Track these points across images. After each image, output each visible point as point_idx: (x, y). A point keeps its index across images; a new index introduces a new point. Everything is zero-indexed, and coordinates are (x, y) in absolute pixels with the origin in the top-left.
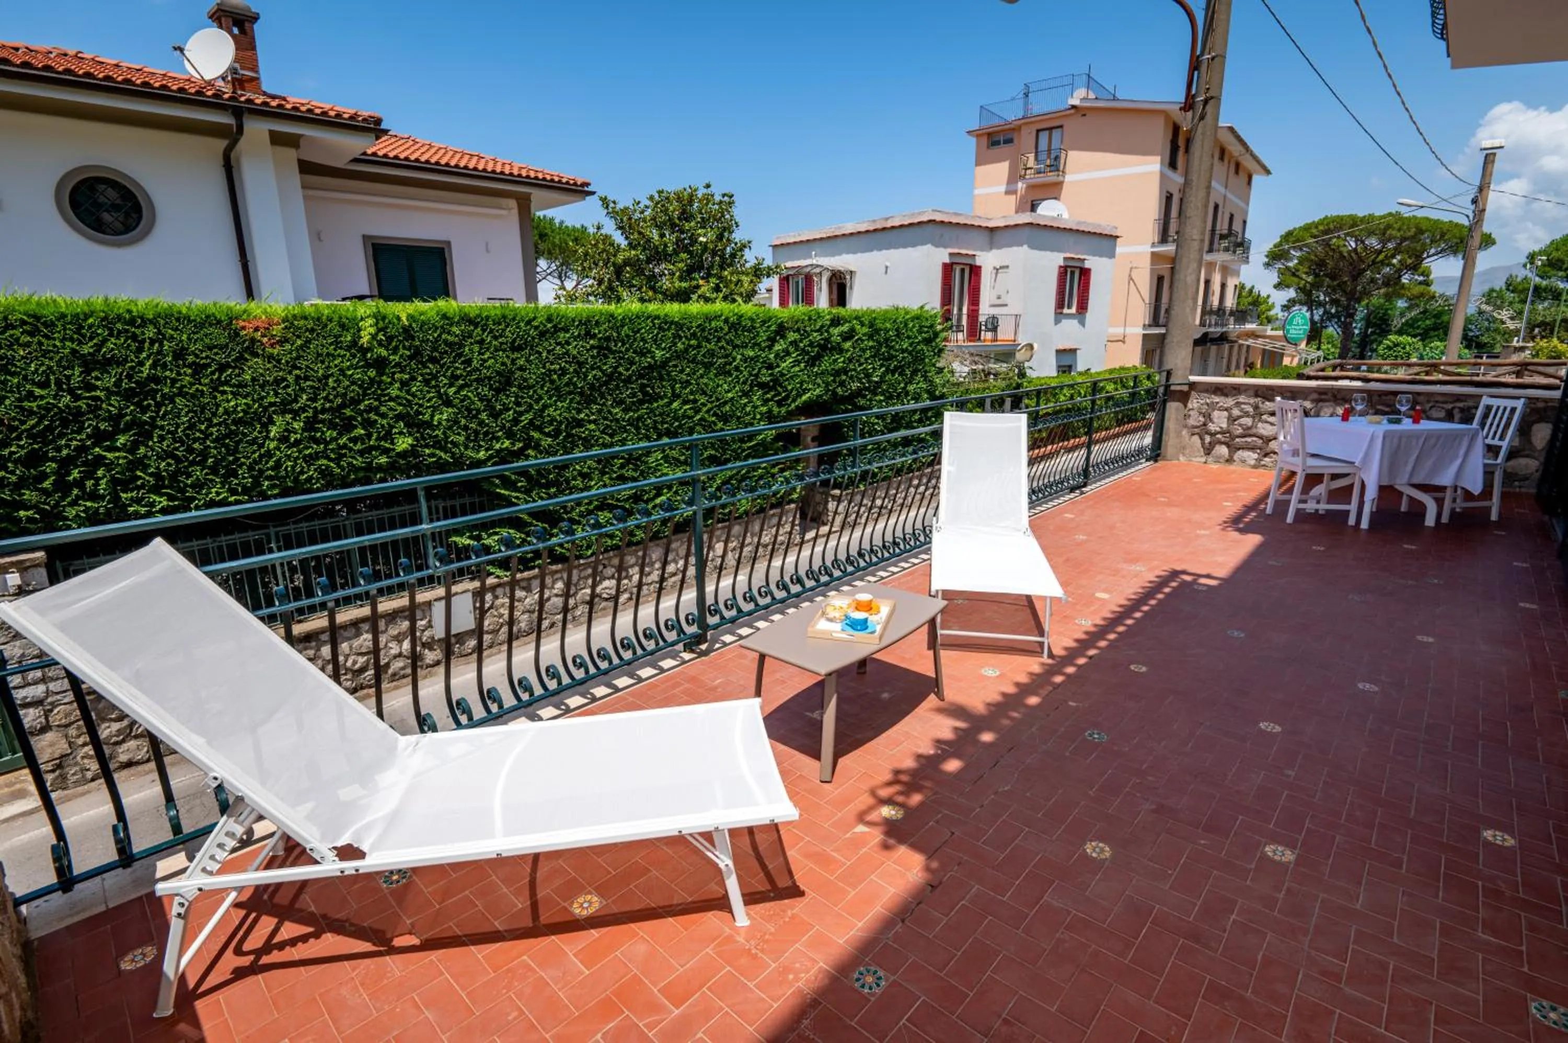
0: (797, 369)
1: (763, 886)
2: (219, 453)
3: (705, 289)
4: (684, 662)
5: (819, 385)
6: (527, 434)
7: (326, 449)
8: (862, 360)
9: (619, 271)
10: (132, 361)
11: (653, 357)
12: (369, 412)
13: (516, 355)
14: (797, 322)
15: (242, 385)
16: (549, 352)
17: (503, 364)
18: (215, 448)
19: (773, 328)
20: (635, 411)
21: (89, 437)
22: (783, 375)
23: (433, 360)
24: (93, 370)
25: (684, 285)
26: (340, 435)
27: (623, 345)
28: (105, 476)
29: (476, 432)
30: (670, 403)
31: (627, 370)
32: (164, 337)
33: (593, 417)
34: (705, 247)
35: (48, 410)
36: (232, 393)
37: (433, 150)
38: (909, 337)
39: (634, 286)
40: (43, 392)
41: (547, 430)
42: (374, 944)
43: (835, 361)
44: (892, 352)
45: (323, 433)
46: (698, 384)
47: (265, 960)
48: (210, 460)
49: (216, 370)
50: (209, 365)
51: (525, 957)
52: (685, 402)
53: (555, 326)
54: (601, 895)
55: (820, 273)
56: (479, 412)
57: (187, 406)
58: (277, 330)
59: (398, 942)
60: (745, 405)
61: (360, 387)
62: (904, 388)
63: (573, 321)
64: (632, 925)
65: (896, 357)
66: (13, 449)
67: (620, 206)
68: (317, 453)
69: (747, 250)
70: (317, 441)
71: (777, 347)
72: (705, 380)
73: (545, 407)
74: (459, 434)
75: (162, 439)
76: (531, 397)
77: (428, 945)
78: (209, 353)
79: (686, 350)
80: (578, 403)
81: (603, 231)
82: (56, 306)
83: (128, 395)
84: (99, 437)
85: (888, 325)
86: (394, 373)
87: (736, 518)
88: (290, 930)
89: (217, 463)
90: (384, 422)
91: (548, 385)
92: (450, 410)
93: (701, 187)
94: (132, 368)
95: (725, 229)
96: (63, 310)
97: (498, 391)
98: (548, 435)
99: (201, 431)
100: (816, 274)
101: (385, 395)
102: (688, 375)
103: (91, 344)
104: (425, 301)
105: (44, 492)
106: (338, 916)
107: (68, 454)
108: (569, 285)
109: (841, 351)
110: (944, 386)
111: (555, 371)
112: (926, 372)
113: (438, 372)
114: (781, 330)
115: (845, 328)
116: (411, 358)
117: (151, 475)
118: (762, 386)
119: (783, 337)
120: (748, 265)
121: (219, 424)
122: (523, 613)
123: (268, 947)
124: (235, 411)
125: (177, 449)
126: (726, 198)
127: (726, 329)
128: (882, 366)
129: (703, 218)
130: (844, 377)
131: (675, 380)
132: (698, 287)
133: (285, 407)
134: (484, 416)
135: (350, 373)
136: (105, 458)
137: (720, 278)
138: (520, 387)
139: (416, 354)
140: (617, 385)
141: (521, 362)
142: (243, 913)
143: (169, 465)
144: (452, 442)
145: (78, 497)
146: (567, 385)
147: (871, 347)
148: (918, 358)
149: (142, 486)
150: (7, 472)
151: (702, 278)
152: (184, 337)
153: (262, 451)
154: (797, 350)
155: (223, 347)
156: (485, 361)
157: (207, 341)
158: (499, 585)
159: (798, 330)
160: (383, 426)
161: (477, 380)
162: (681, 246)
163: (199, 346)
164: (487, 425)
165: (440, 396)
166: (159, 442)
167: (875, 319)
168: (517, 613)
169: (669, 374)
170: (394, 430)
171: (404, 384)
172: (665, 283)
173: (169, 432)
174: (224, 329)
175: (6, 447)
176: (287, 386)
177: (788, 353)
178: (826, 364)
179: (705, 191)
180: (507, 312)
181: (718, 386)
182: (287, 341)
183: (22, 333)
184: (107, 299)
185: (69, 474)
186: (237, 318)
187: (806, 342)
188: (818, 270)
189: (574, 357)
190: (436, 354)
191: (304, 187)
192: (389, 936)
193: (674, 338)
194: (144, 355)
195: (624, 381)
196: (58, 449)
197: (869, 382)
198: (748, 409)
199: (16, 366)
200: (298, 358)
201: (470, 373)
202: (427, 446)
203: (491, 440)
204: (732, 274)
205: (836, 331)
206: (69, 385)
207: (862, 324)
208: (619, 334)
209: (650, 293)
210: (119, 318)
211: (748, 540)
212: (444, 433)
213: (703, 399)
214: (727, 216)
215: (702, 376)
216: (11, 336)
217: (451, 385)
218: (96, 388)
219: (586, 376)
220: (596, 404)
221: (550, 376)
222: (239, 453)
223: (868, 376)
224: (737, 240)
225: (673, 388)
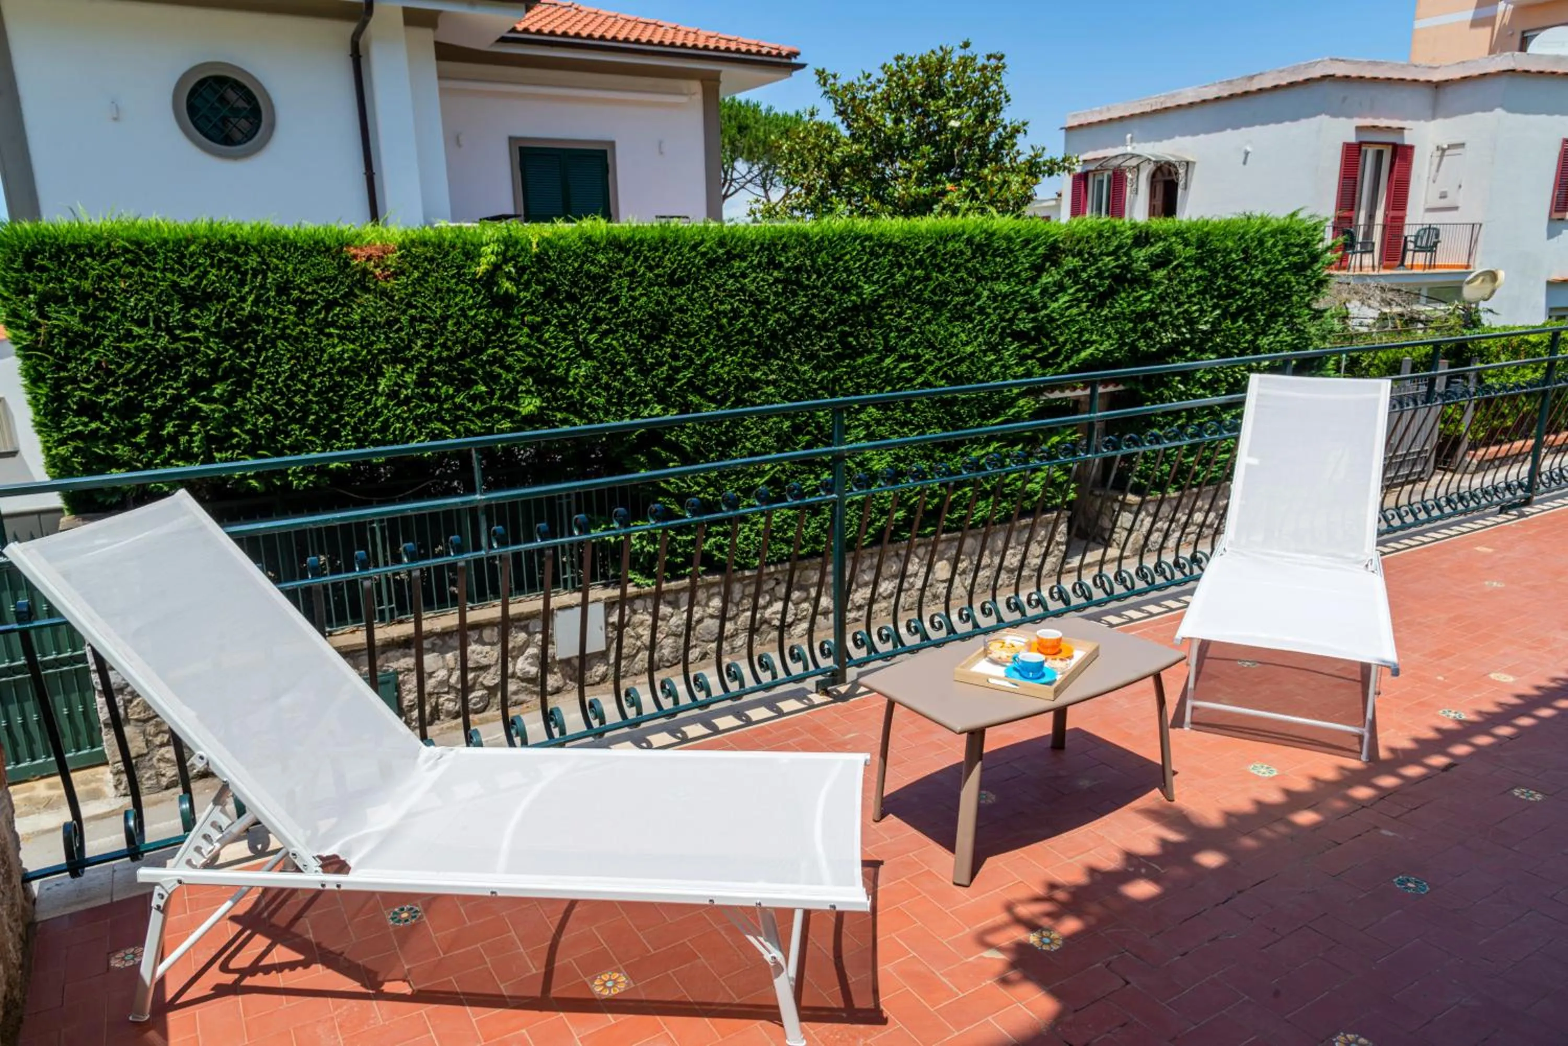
0: (1075, 311)
1: (835, 1001)
2: (321, 409)
3: (954, 194)
4: (812, 706)
5: (1109, 336)
6: (684, 398)
7: (440, 408)
8: (1183, 298)
9: (835, 176)
10: (234, 296)
11: (859, 295)
12: (492, 363)
13: (675, 291)
14: (1079, 241)
15: (349, 327)
16: (718, 287)
17: (658, 303)
18: (317, 403)
19: (1041, 250)
20: (831, 370)
21: (186, 385)
22: (1051, 320)
23: (572, 298)
24: (192, 306)
25: (924, 190)
26: (458, 390)
27: (819, 276)
28: (199, 432)
29: (620, 393)
30: (881, 359)
31: (823, 312)
32: (268, 268)
33: (773, 377)
34: (957, 134)
35: (146, 352)
36: (338, 336)
37: (600, 20)
38: (1265, 262)
39: (855, 195)
40: (141, 331)
41: (710, 393)
42: (364, 985)
43: (1138, 299)
44: (1234, 285)
45: (438, 388)
46: (922, 333)
47: (248, 981)
48: (312, 417)
49: (323, 307)
50: (314, 302)
51: (524, 1031)
52: (902, 358)
53: (728, 253)
54: (631, 976)
55: (1138, 167)
56: (624, 366)
57: (289, 351)
58: (392, 259)
59: (388, 987)
60: (991, 364)
61: (484, 331)
62: (1252, 342)
63: (753, 245)
64: (658, 1018)
65: (1240, 293)
66: (109, 396)
67: (842, 82)
68: (430, 414)
69: (1020, 137)
70: (431, 400)
71: (1045, 279)
72: (933, 327)
73: (710, 361)
74: (599, 395)
75: (261, 389)
76: (691, 348)
77: (419, 997)
78: (315, 287)
79: (908, 284)
80: (754, 357)
81: (818, 118)
82: (158, 231)
83: (227, 337)
84: (196, 385)
85: (1230, 244)
86: (524, 315)
87: (971, 527)
88: (281, 954)
89: (318, 421)
90: (510, 376)
91: (715, 332)
92: (589, 363)
93: (957, 48)
94: (233, 305)
95: (988, 107)
96: (166, 235)
97: (650, 339)
98: (712, 399)
99: (302, 382)
100: (1131, 169)
101: (512, 343)
102: (909, 319)
103: (192, 275)
104: (568, 220)
105: (137, 446)
106: (332, 949)
107: (164, 405)
108: (776, 195)
109: (1148, 284)
110: (1323, 338)
111: (725, 313)
112: (1292, 316)
113: (577, 313)
114: (1054, 253)
115: (1158, 248)
116: (545, 296)
117: (248, 432)
118: (1018, 336)
119: (1056, 264)
120: (1021, 159)
121: (323, 374)
122: (667, 636)
123: (255, 968)
124: (341, 359)
125: (276, 402)
126: (993, 62)
127: (969, 253)
128: (1215, 307)
129: (957, 93)
130: (1151, 324)
131: (889, 327)
132: (944, 193)
133: (396, 355)
134: (630, 372)
135: (472, 313)
136: (200, 409)
137: (977, 178)
138: (678, 335)
139: (550, 292)
140: (809, 333)
141: (682, 300)
142: (239, 928)
143: (267, 421)
144: (590, 406)
145: (171, 455)
146: (740, 332)
147: (1200, 278)
148: (1281, 294)
149: (238, 446)
150: (103, 423)
151: (952, 180)
152: (290, 268)
153: (369, 408)
154: (1076, 283)
155: (330, 280)
156: (635, 299)
157: (314, 272)
158: (639, 596)
159: (1080, 253)
160: (507, 381)
161: (624, 324)
162: (923, 136)
163: (305, 278)
164: (634, 384)
165: (578, 345)
166: (258, 393)
167: (1208, 234)
168: (659, 636)
169: (881, 318)
170: (521, 388)
171: (534, 328)
172: (899, 190)
173: (269, 382)
174: (333, 259)
175: (102, 394)
176: (401, 329)
177: (1062, 288)
178: (1121, 304)
179: (962, 52)
180: (668, 234)
181: (952, 335)
182: (403, 273)
183: (124, 263)
184: (212, 223)
185: (163, 427)
186: (348, 245)
187: (1092, 271)
188: (1134, 162)
189: (751, 295)
190: (575, 290)
191: (441, 77)
192: (380, 979)
193: (892, 266)
194: (247, 289)
195: (817, 328)
196: (154, 398)
197: (1192, 331)
198: (995, 370)
199: (117, 302)
200: (415, 294)
201: (616, 315)
202: (559, 409)
203: (638, 404)
204: (995, 172)
205: (1140, 254)
206: (167, 323)
207: (1187, 243)
208: (814, 261)
209: (876, 204)
210: (222, 244)
211: (986, 561)
212: (581, 393)
213: (928, 355)
214: (994, 88)
215: (929, 322)
216: (113, 266)
217: (592, 331)
218: (194, 327)
219: (766, 321)
220: (777, 358)
221: (717, 320)
222: (343, 410)
223: (1191, 322)
224: (1007, 122)
225: (886, 338)
